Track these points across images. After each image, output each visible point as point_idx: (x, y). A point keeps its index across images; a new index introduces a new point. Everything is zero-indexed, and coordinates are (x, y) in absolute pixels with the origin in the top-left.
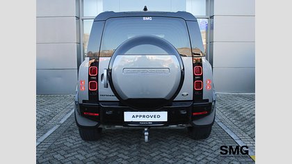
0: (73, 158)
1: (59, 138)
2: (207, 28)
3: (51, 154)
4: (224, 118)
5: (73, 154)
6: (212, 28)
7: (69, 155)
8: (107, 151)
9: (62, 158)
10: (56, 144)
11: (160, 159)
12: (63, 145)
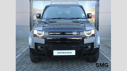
0: (31, 67)
1: (23, 58)
2: (96, 6)
3: (20, 65)
4: (104, 50)
5: (31, 65)
6: (98, 6)
7: (29, 66)
8: (47, 64)
9: (25, 67)
10: (22, 61)
11: (72, 67)
12: (25, 61)
